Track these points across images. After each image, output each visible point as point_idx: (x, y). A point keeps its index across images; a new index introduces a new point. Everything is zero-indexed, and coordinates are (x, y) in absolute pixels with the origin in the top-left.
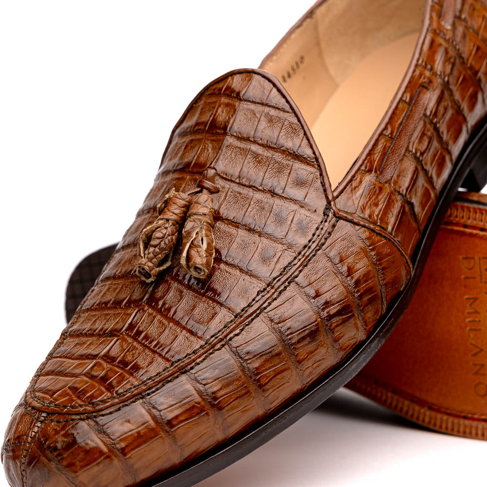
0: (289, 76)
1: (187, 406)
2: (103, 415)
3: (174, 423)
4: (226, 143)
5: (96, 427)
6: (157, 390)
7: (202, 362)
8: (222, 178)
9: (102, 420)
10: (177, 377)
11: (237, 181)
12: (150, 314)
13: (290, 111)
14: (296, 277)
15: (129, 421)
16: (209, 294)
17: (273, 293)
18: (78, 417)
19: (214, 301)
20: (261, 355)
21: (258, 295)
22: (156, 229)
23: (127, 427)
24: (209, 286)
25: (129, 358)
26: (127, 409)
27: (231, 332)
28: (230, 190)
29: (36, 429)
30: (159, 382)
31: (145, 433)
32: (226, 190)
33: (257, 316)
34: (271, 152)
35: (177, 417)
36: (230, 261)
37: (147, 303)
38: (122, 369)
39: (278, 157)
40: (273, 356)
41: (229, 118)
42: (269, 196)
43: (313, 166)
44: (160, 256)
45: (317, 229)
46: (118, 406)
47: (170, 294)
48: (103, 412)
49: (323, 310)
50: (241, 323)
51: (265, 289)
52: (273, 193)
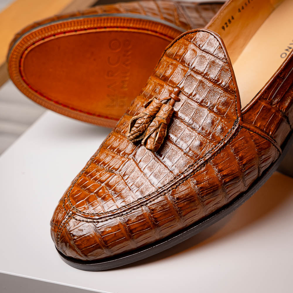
0: (244, 9)
4: (188, 73)
10: (139, 207)
11: (190, 97)
14: (212, 159)
19: (166, 166)
22: (139, 118)
25: (118, 190)
29: (66, 220)
32: (184, 101)
33: (186, 179)
34: (211, 84)
36: (178, 144)
48: (99, 220)
52: (208, 108)
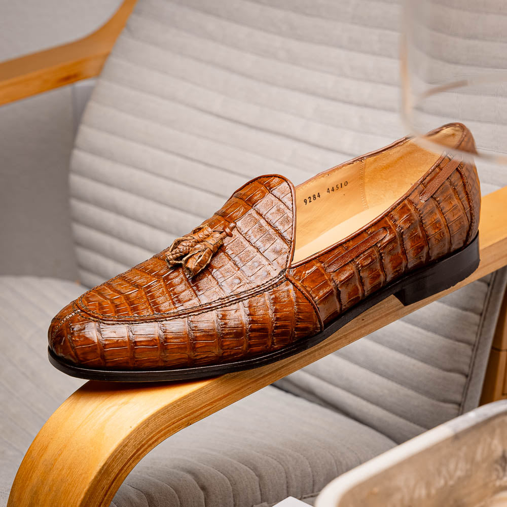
0: (333, 190)
1: (149, 339)
2: (104, 323)
3: (138, 344)
4: (250, 212)
5: (98, 328)
6: (138, 323)
7: (169, 320)
8: (238, 230)
9: (102, 326)
10: (152, 322)
11: (244, 235)
12: (161, 285)
13: (291, 210)
14: (245, 300)
15: (115, 332)
16: (195, 288)
17: (227, 303)
18: (93, 319)
19: (195, 292)
20: (202, 331)
21: (218, 300)
22: (185, 240)
23: (113, 335)
24: (197, 284)
25: (136, 302)
26: (118, 326)
27: (193, 312)
28: (238, 239)
29: (70, 316)
30: (142, 320)
31: (120, 342)
32: (236, 237)
33: (212, 310)
34: (270, 227)
35: (141, 342)
36: (215, 276)
37: (163, 279)
38: (129, 305)
39: (271, 231)
40: (208, 335)
41: (259, 200)
42: (256, 250)
43: (288, 245)
44: (178, 254)
45: (271, 280)
46: (114, 322)
47: (177, 280)
48: (105, 322)
49: (250, 324)
50: (201, 310)
51: (224, 299)
52: (258, 250)
